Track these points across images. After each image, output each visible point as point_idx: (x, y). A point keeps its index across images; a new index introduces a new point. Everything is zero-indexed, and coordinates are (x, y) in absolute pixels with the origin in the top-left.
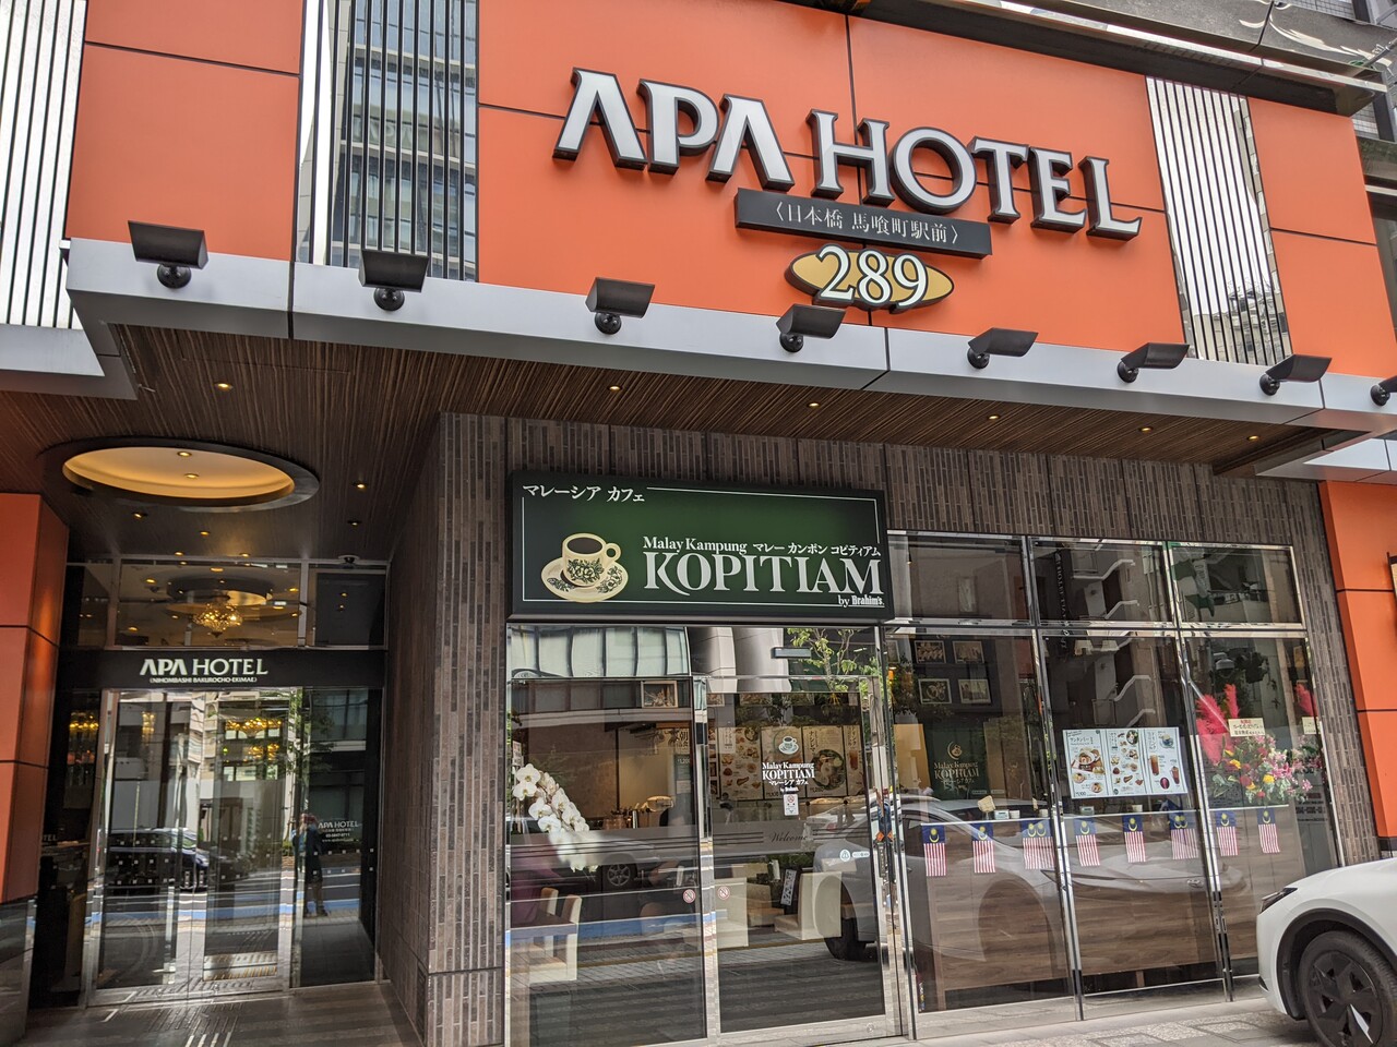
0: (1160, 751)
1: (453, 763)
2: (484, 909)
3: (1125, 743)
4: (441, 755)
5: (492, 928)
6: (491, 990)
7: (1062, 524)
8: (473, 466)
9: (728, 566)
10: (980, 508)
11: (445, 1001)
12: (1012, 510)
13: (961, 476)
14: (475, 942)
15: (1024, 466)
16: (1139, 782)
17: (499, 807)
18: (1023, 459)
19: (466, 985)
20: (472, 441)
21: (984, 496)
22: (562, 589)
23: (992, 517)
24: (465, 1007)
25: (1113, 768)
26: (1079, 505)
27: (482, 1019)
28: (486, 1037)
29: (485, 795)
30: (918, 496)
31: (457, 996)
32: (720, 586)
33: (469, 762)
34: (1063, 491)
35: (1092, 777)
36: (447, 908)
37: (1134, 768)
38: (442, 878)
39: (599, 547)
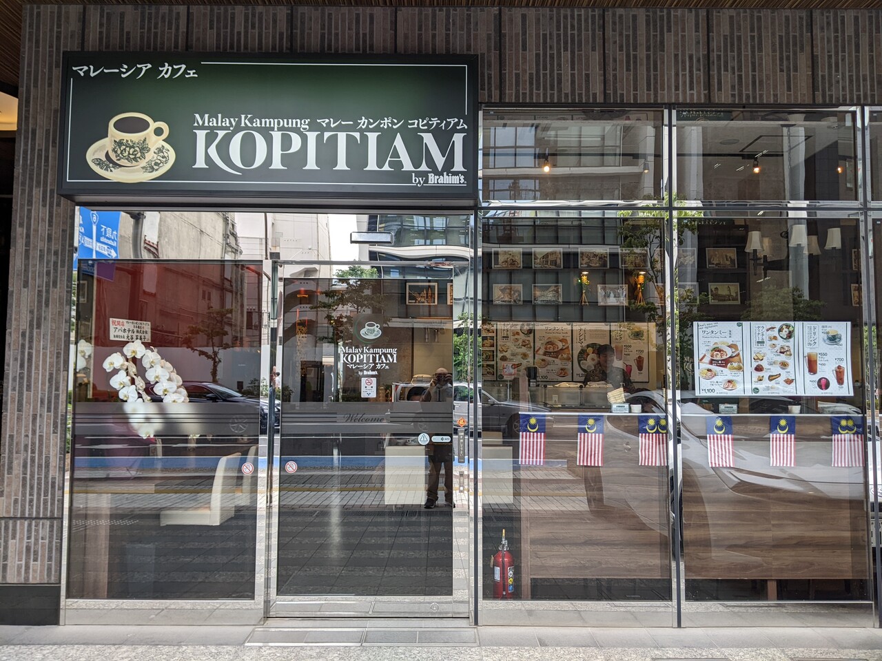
0: (822, 347)
1: (24, 335)
2: (47, 466)
3: (775, 338)
4: (13, 327)
5: (53, 483)
6: (51, 537)
7: (720, 89)
8: (51, 56)
9: (286, 142)
10: (615, 76)
11: (11, 542)
12: (655, 76)
13: (594, 41)
14: (39, 494)
15: (676, 24)
16: (789, 382)
17: (64, 377)
18: (676, 16)
19: (29, 531)
20: (51, 30)
21: (621, 61)
22: (106, 170)
23: (628, 85)
24: (28, 549)
25: (755, 364)
26: (747, 67)
27: (42, 561)
28: (46, 577)
29: (51, 365)
30: (538, 65)
31: (21, 539)
32: (277, 164)
33: (39, 334)
34: (726, 51)
35: (726, 374)
36: (15, 462)
37: (784, 365)
38: (11, 437)
39: (146, 125)
